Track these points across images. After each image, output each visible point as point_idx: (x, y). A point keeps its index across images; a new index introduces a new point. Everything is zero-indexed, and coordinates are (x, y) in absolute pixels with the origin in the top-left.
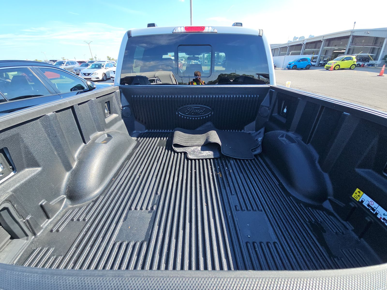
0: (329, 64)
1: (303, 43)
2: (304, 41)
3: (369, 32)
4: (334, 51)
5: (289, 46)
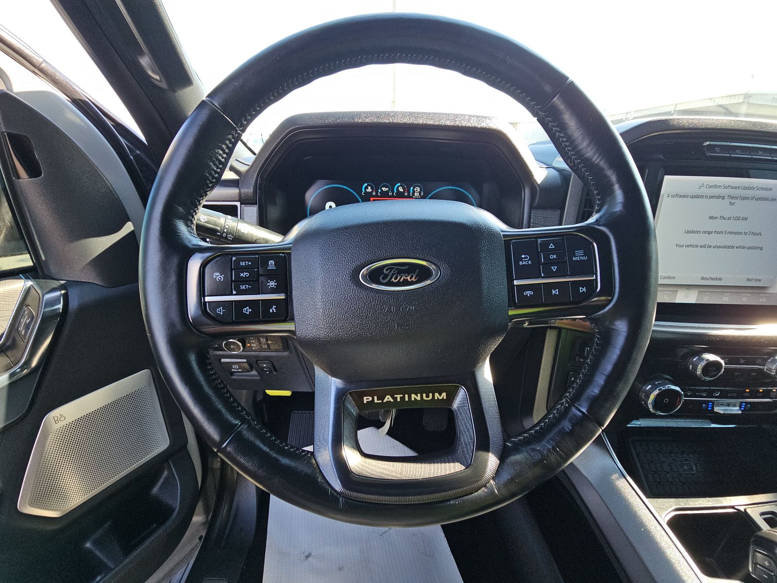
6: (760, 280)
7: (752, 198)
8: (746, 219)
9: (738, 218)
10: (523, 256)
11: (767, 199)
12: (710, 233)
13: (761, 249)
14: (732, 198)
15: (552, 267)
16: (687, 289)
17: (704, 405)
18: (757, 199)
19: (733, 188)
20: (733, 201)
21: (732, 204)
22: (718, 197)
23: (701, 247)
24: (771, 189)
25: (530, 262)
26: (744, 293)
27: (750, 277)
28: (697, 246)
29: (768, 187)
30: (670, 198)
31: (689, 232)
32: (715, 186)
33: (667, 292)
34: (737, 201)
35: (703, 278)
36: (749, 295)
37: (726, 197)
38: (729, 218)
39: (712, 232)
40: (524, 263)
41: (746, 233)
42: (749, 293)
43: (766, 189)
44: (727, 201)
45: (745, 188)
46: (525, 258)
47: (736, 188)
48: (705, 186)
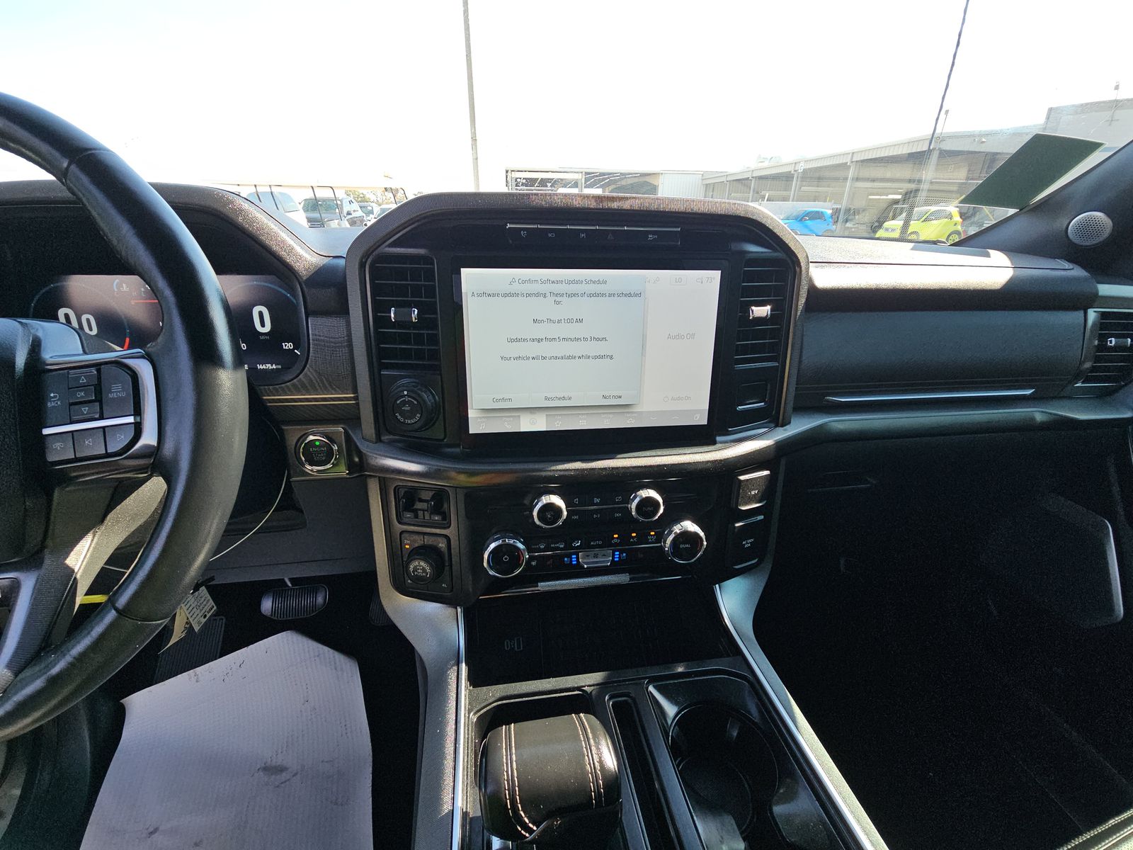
0: (887, 230)
1: (795, 171)
2: (798, 164)
3: (984, 140)
4: (870, 197)
5: (756, 177)
6: (620, 397)
7: (583, 295)
8: (581, 321)
9: (570, 321)
10: (52, 395)
11: (603, 295)
12: (539, 340)
13: (611, 357)
14: (556, 295)
15: (83, 409)
16: (531, 413)
17: (566, 559)
18: (590, 295)
19: (553, 282)
20: (558, 299)
21: (557, 303)
22: (538, 295)
23: (533, 358)
24: (605, 282)
25: (59, 403)
26: (604, 413)
27: (607, 394)
28: (528, 358)
29: (601, 280)
30: (476, 298)
31: (512, 341)
32: (530, 281)
33: (508, 419)
34: (564, 299)
35: (546, 398)
36: (611, 416)
37: (548, 294)
38: (559, 321)
39: (542, 339)
40: (53, 404)
41: (586, 339)
42: (610, 413)
43: (599, 282)
44: (551, 299)
45: (570, 282)
46: (55, 397)
47: (558, 282)
48: (517, 281)
